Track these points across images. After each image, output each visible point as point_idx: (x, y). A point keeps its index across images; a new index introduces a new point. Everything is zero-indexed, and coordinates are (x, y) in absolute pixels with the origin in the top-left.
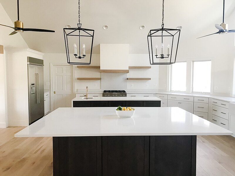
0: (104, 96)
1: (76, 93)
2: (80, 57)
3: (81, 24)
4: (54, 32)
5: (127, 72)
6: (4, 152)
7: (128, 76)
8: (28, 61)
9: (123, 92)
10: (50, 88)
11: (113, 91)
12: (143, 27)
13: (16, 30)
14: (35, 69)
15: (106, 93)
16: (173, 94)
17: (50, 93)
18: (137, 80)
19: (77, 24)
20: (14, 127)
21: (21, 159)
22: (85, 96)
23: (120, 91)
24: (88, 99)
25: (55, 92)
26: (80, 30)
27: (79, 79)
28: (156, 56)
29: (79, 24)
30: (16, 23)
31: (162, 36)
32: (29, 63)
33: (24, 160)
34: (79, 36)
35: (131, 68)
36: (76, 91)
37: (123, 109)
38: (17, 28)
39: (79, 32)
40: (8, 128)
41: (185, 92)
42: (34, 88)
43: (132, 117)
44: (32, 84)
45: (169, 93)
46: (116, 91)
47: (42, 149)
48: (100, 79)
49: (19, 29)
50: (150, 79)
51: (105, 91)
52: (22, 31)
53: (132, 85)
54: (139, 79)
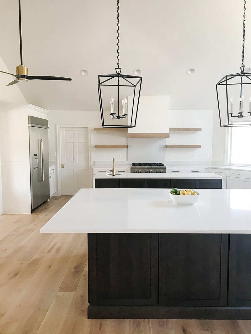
0: (133, 171)
1: (93, 167)
2: (119, 118)
3: (121, 68)
4: (70, 80)
5: (166, 136)
6: (6, 250)
7: (168, 142)
8: (30, 122)
9: (161, 166)
10: (57, 160)
11: (145, 165)
12: (192, 70)
13: (18, 78)
14: (38, 133)
15: (136, 167)
16: (233, 168)
17: (56, 166)
18: (180, 147)
19: (116, 68)
20: (12, 214)
21: (31, 261)
22: (111, 171)
23: (155, 165)
24: (115, 176)
25: (62, 166)
26: (119, 77)
27: (96, 147)
28: (231, 114)
29: (118, 68)
30: (18, 68)
31: (241, 84)
32: (30, 125)
33: (35, 262)
34: (118, 86)
35: (171, 130)
36: (92, 164)
37: (181, 193)
38: (20, 76)
39: (118, 80)
40: (3, 216)
42: (36, 160)
43: (194, 204)
44: (35, 155)
45: (228, 167)
46: (150, 165)
47: (56, 247)
48: (126, 147)
49: (23, 77)
50: (200, 146)
51: (134, 165)
52: (26, 79)
53: (173, 155)
54: (183, 146)
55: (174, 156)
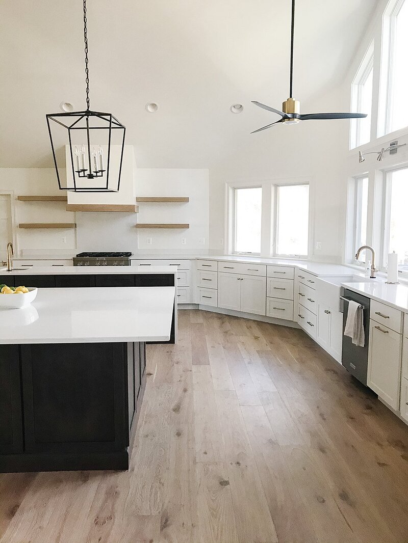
0: (76, 264)
5: (131, 209)
9: (126, 256)
18: (160, 227)
27: (21, 226)
35: (139, 200)
36: (19, 253)
41: (258, 254)
48: (73, 226)
50: (187, 226)
53: (149, 240)
54: (162, 226)
55: (151, 240)
